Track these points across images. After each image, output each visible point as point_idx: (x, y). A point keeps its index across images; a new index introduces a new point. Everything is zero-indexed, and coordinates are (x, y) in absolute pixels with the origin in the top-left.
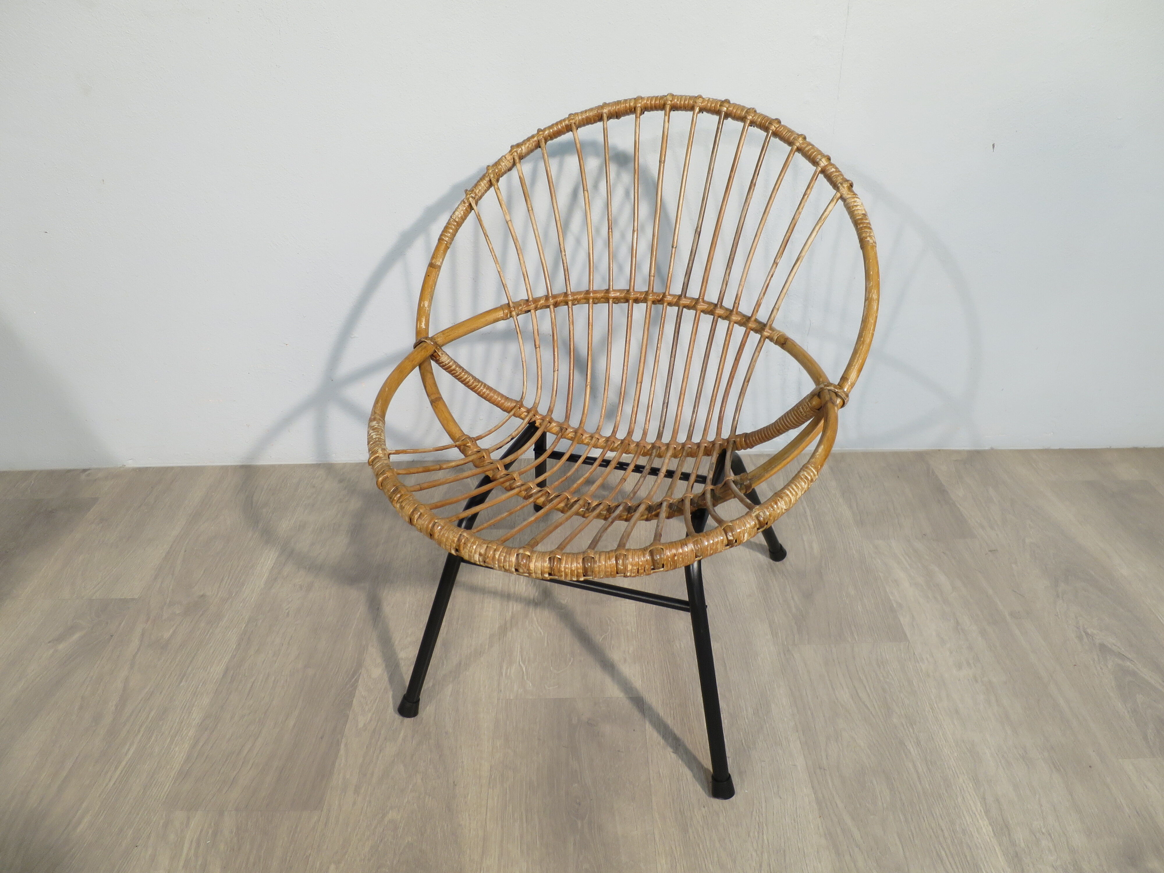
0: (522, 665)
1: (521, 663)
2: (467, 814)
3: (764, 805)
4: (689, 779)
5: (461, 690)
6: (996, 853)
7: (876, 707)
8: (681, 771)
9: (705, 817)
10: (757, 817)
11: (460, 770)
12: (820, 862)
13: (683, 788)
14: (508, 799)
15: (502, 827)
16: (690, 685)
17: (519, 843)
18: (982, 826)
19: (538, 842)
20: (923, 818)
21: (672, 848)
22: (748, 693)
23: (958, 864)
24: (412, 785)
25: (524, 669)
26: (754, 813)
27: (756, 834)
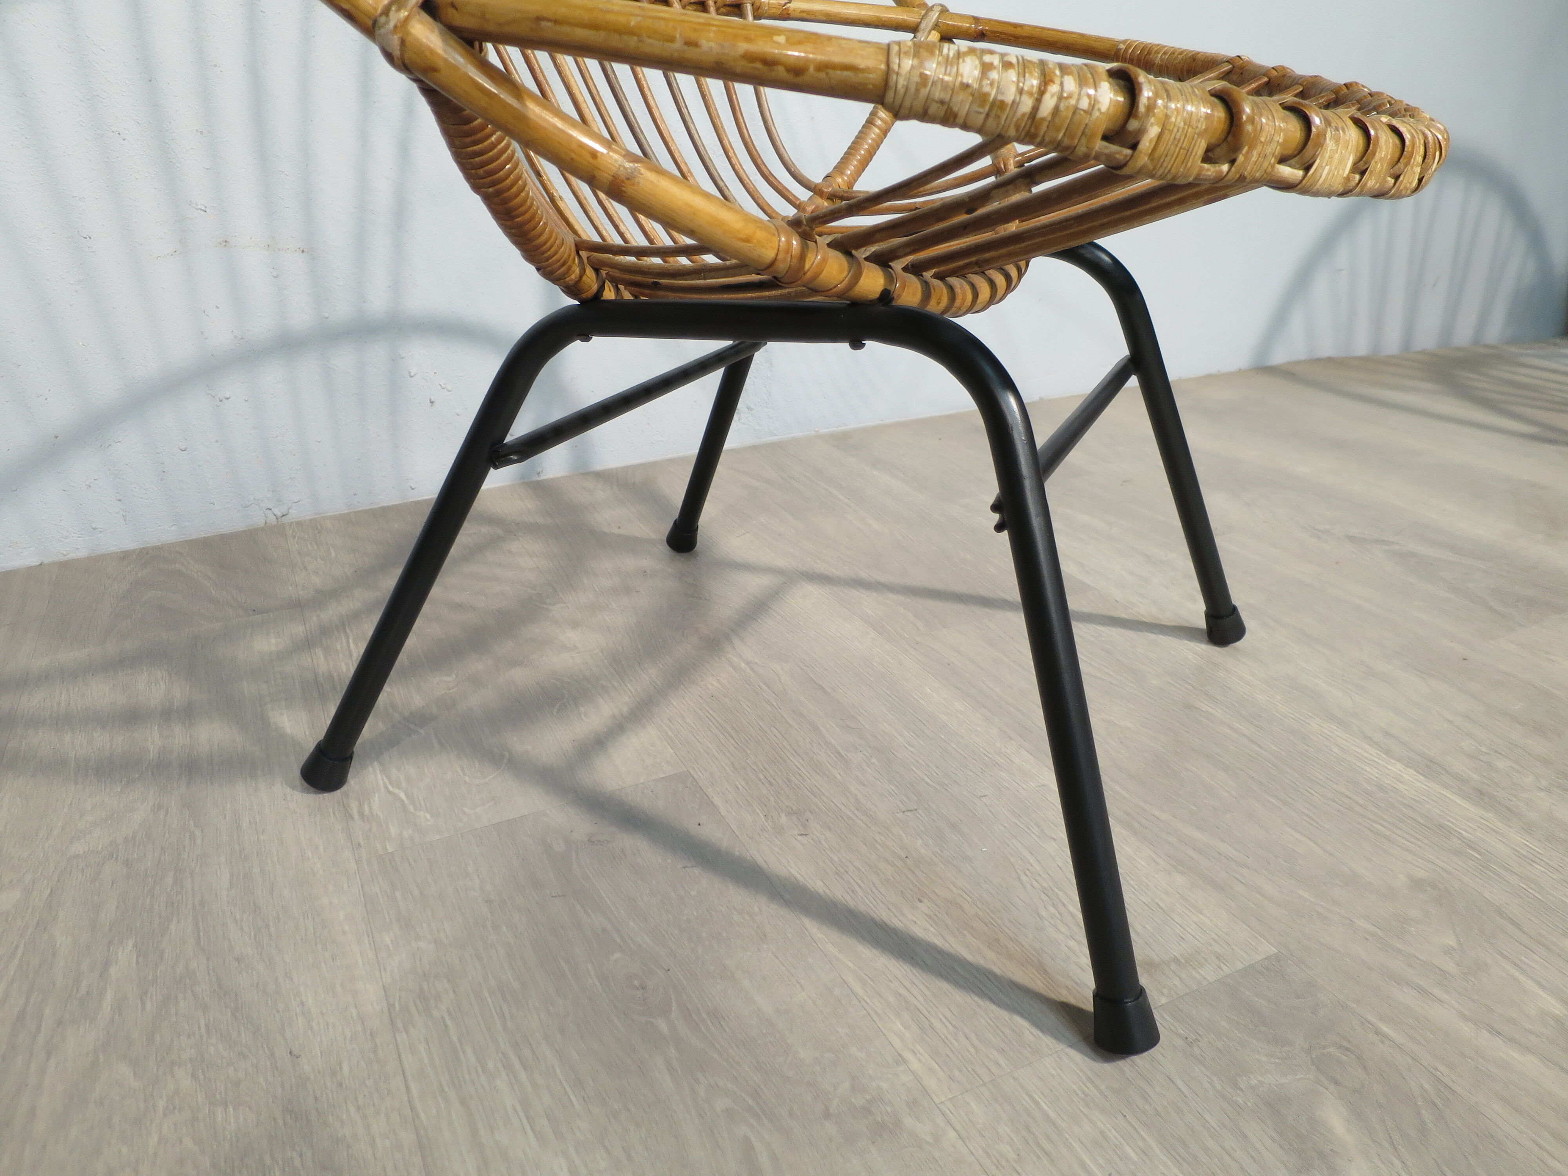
0: (396, 791)
1: (390, 788)
2: (352, 1109)
3: (1032, 860)
4: (861, 868)
5: (256, 870)
6: (1451, 799)
7: (1112, 674)
8: (836, 859)
9: (935, 917)
10: (1034, 882)
11: (301, 1021)
12: (1201, 913)
13: (858, 884)
14: (455, 1038)
15: (463, 1102)
16: (773, 729)
17: (525, 1122)
18: (1400, 773)
19: (574, 1099)
20: (1307, 791)
21: (900, 995)
22: (887, 713)
23: (1416, 835)
24: (165, 1099)
25: (402, 796)
26: (1024, 878)
27: (1052, 909)
